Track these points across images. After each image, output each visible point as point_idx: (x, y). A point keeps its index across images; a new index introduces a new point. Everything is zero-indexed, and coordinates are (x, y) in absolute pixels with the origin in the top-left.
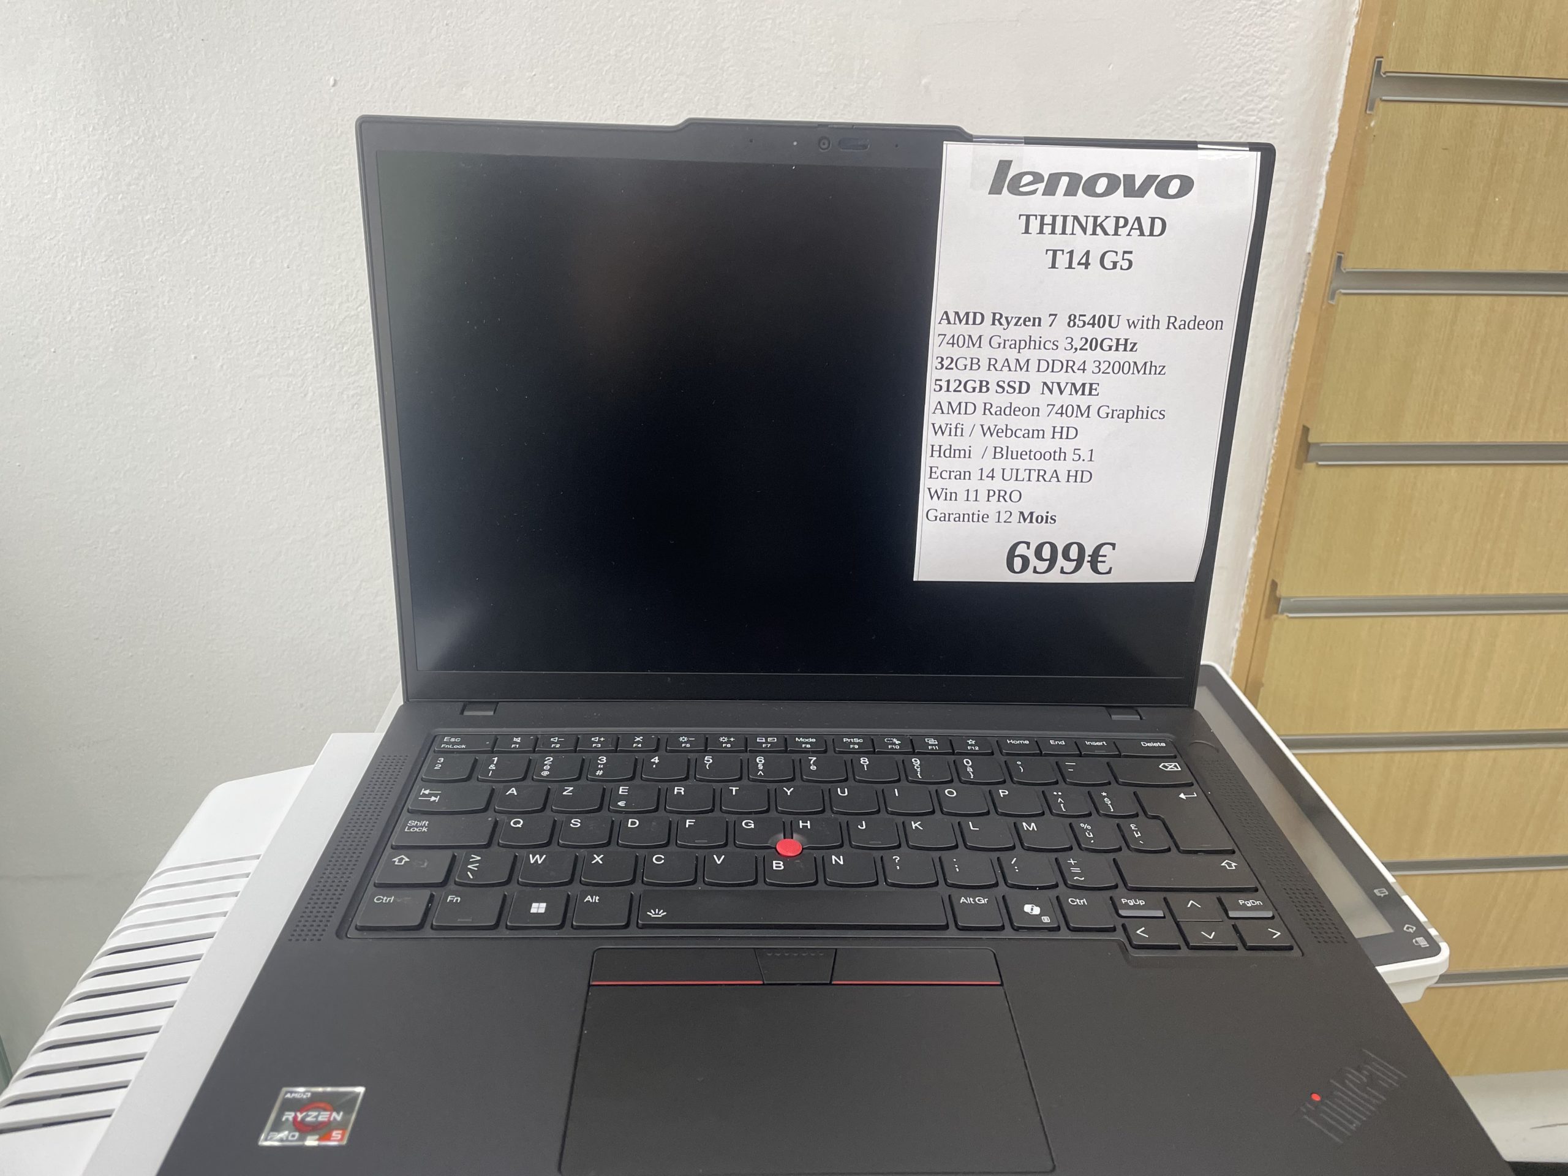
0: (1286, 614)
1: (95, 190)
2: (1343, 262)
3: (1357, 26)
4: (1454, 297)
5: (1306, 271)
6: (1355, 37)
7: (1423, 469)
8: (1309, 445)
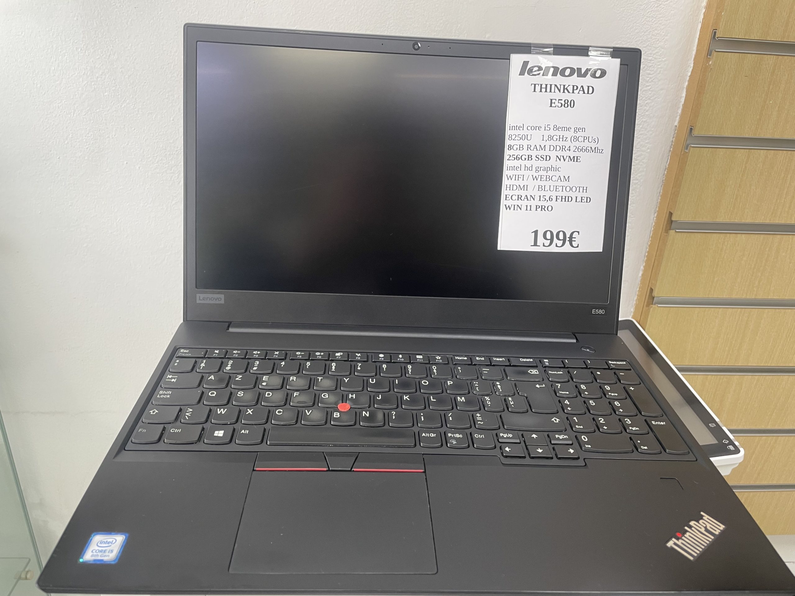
0: (656, 305)
1: (81, 79)
2: (693, 131)
3: (704, 13)
4: (748, 150)
5: (674, 135)
6: (703, 19)
7: (728, 235)
8: (672, 221)
